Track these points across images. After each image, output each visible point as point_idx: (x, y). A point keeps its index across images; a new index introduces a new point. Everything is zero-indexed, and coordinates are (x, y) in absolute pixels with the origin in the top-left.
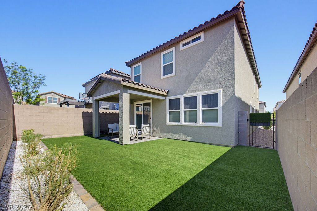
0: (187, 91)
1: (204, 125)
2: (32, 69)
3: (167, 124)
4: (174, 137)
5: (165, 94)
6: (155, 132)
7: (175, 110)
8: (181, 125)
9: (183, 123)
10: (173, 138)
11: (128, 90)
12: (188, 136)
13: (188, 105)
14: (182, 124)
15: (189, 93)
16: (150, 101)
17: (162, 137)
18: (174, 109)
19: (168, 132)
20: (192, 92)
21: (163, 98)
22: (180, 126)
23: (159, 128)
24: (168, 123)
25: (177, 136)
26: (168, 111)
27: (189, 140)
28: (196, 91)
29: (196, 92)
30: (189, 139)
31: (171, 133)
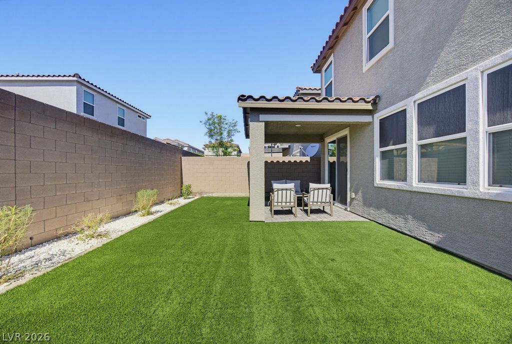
0: (428, 79)
1: (498, 194)
2: (226, 116)
3: (376, 185)
4: (391, 222)
5: (369, 107)
6: (355, 202)
7: (394, 144)
8: (408, 188)
9: (414, 185)
10: (388, 225)
11: (260, 115)
12: (430, 228)
13: (429, 124)
14: (412, 186)
15: (435, 82)
16: (345, 132)
17: (366, 216)
18: (391, 142)
19: (378, 208)
20: (448, 74)
21: (366, 119)
22: (408, 191)
23: (360, 194)
24: (378, 181)
25: (398, 222)
26: (378, 150)
27: (433, 243)
28: (460, 68)
29: (461, 70)
30: (434, 238)
31: (383, 210)
